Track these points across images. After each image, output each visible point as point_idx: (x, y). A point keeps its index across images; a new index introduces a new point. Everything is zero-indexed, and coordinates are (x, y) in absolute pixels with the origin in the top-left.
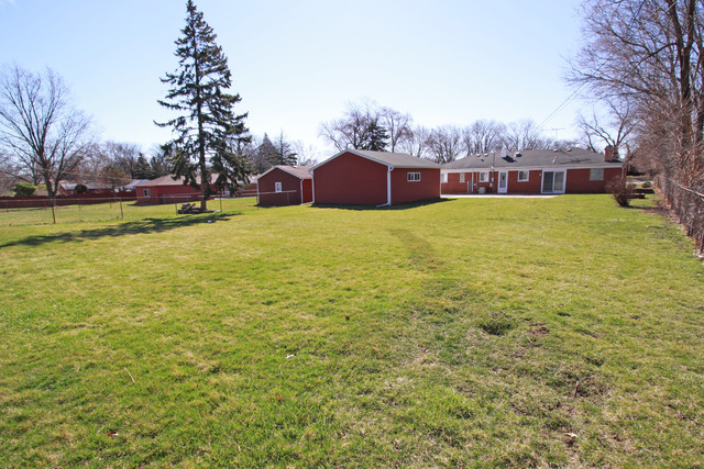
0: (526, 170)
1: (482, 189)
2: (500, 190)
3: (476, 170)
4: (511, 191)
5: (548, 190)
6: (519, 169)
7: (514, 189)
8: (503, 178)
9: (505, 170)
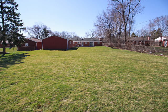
0: (87, 42)
1: (79, 45)
2: (82, 46)
3: (77, 41)
4: (84, 46)
5: (91, 46)
6: (85, 42)
7: (85, 45)
8: (82, 43)
9: (82, 42)
